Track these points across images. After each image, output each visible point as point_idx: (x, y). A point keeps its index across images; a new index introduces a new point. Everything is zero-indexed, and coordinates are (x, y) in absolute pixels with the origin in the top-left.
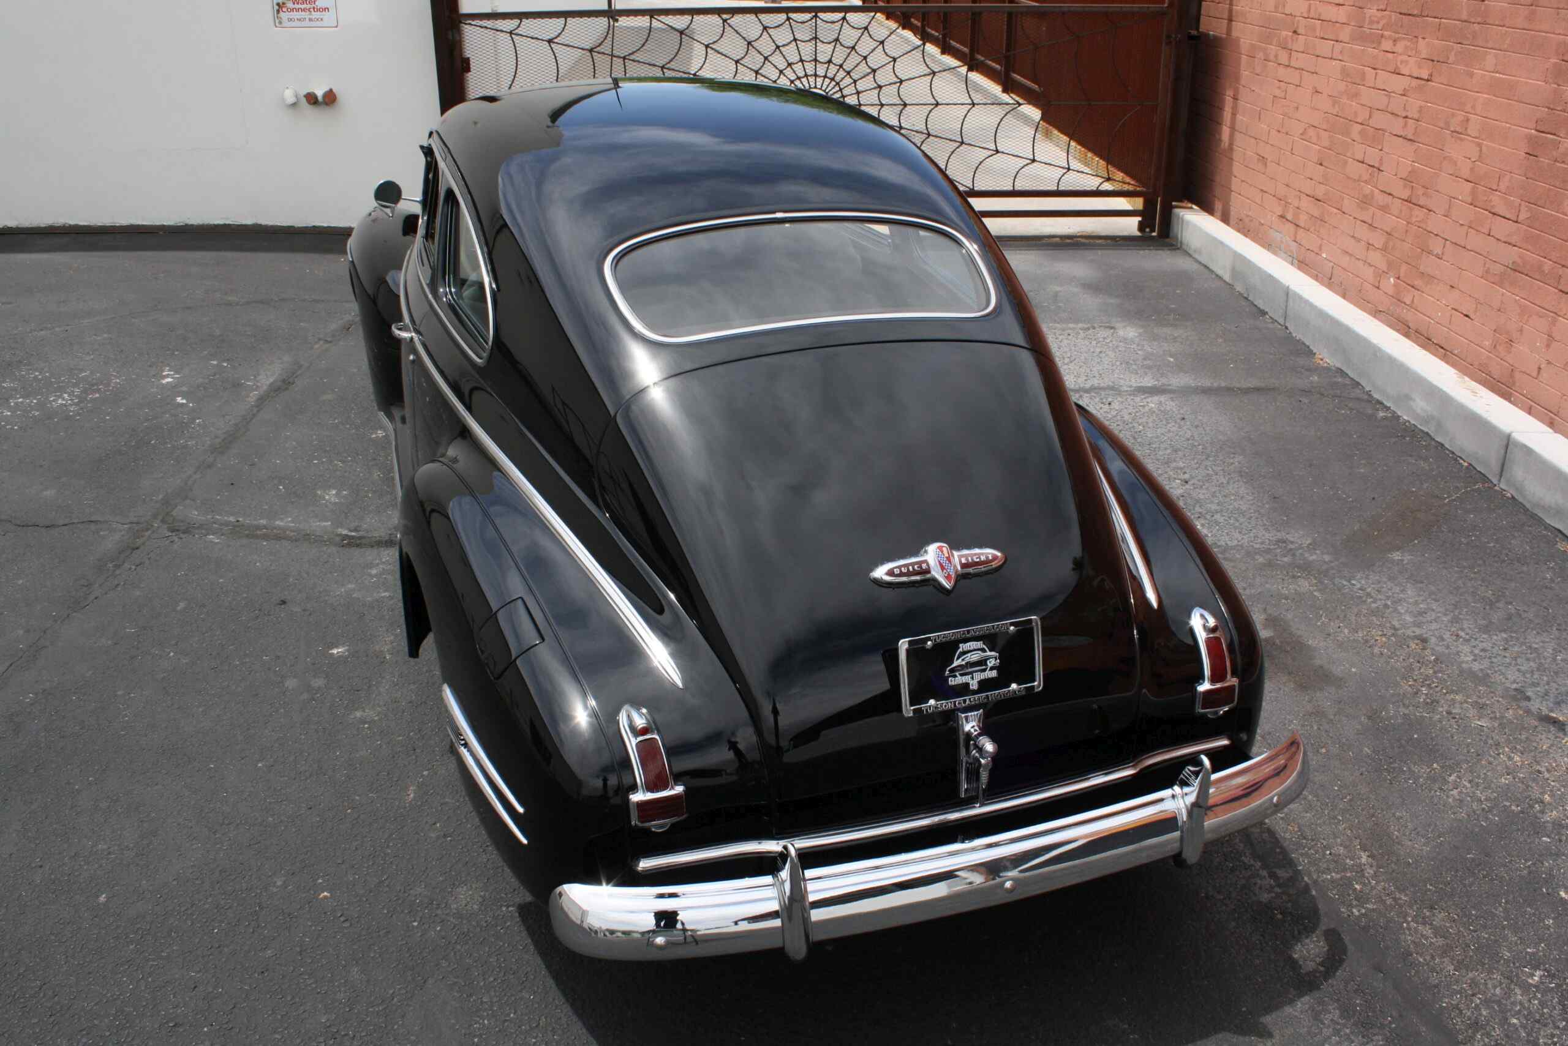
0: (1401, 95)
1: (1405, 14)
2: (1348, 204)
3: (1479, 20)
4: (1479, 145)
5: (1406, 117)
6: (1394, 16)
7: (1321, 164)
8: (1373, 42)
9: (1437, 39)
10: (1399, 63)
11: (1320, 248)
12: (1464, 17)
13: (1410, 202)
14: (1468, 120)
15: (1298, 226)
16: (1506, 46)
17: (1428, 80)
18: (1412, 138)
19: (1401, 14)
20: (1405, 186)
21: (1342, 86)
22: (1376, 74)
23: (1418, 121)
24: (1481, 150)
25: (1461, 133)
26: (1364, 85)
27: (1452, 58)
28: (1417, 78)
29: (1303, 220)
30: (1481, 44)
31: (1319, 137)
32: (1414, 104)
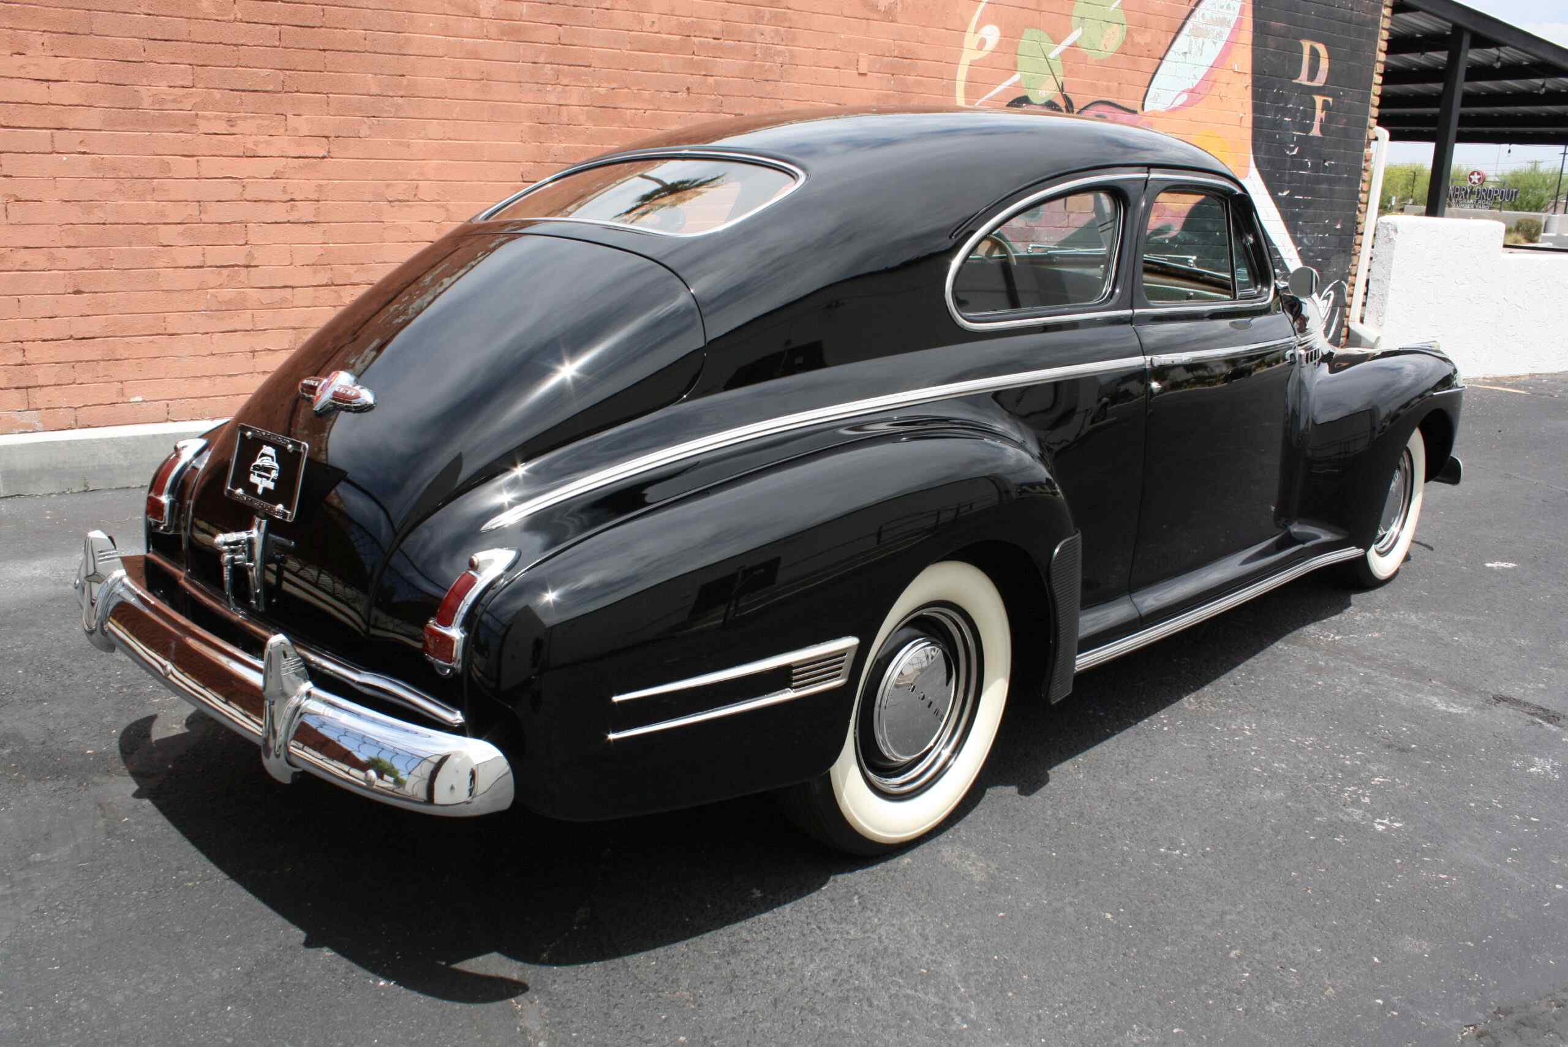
0: (272, 178)
1: (244, 91)
2: (174, 322)
3: (401, 93)
4: (443, 207)
5: (292, 200)
6: (217, 94)
7: (78, 292)
8: (176, 126)
9: (329, 114)
10: (250, 145)
11: (122, 393)
12: (374, 90)
13: (333, 284)
14: (417, 187)
15: (27, 388)
16: (455, 116)
17: (324, 157)
18: (314, 220)
19: (232, 90)
20: (315, 272)
21: (109, 185)
22: (198, 161)
23: (318, 201)
24: (448, 210)
25: (408, 201)
26: (169, 178)
27: (364, 131)
28: (300, 157)
29: (42, 375)
30: (411, 114)
31: (52, 258)
32: (301, 185)
